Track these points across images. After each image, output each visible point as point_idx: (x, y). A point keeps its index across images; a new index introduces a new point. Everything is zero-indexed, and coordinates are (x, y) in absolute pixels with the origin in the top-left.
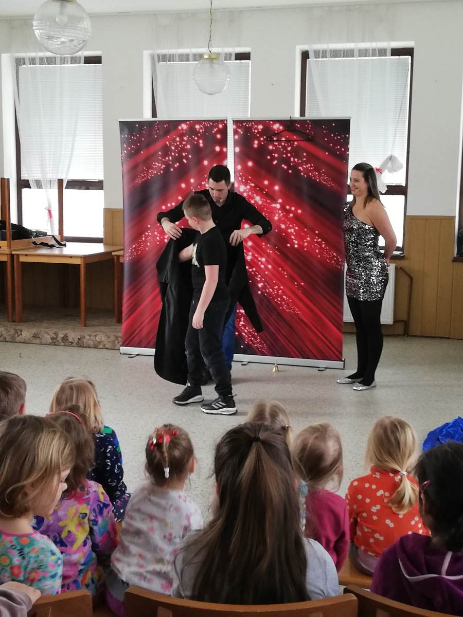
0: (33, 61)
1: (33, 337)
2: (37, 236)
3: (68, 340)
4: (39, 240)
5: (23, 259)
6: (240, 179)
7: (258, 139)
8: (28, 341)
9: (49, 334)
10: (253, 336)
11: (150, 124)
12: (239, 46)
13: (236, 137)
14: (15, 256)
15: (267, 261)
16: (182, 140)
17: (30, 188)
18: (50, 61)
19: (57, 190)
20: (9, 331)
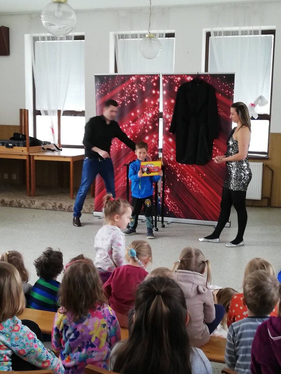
0: (43, 38)
1: (42, 205)
2: (45, 144)
3: (62, 207)
4: (46, 147)
5: (36, 158)
6: (166, 110)
7: (177, 86)
8: (39, 208)
9: (51, 204)
10: (174, 206)
11: (113, 77)
12: (168, 29)
13: (164, 85)
14: (31, 156)
16: (132, 87)
17: (41, 115)
18: (54, 38)
19: (57, 117)
20: (27, 201)
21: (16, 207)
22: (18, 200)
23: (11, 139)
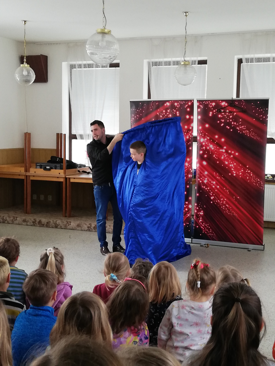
0: (80, 66)
1: (77, 226)
2: (80, 167)
4: (81, 170)
5: (72, 181)
6: (201, 134)
7: (212, 111)
8: (74, 228)
9: (86, 225)
10: (207, 228)
11: (147, 103)
12: (200, 56)
13: (199, 110)
14: (68, 179)
15: (216, 183)
16: (166, 112)
17: (77, 139)
18: (90, 66)
20: (63, 222)
21: (53, 228)
22: (55, 221)
23: (49, 162)
